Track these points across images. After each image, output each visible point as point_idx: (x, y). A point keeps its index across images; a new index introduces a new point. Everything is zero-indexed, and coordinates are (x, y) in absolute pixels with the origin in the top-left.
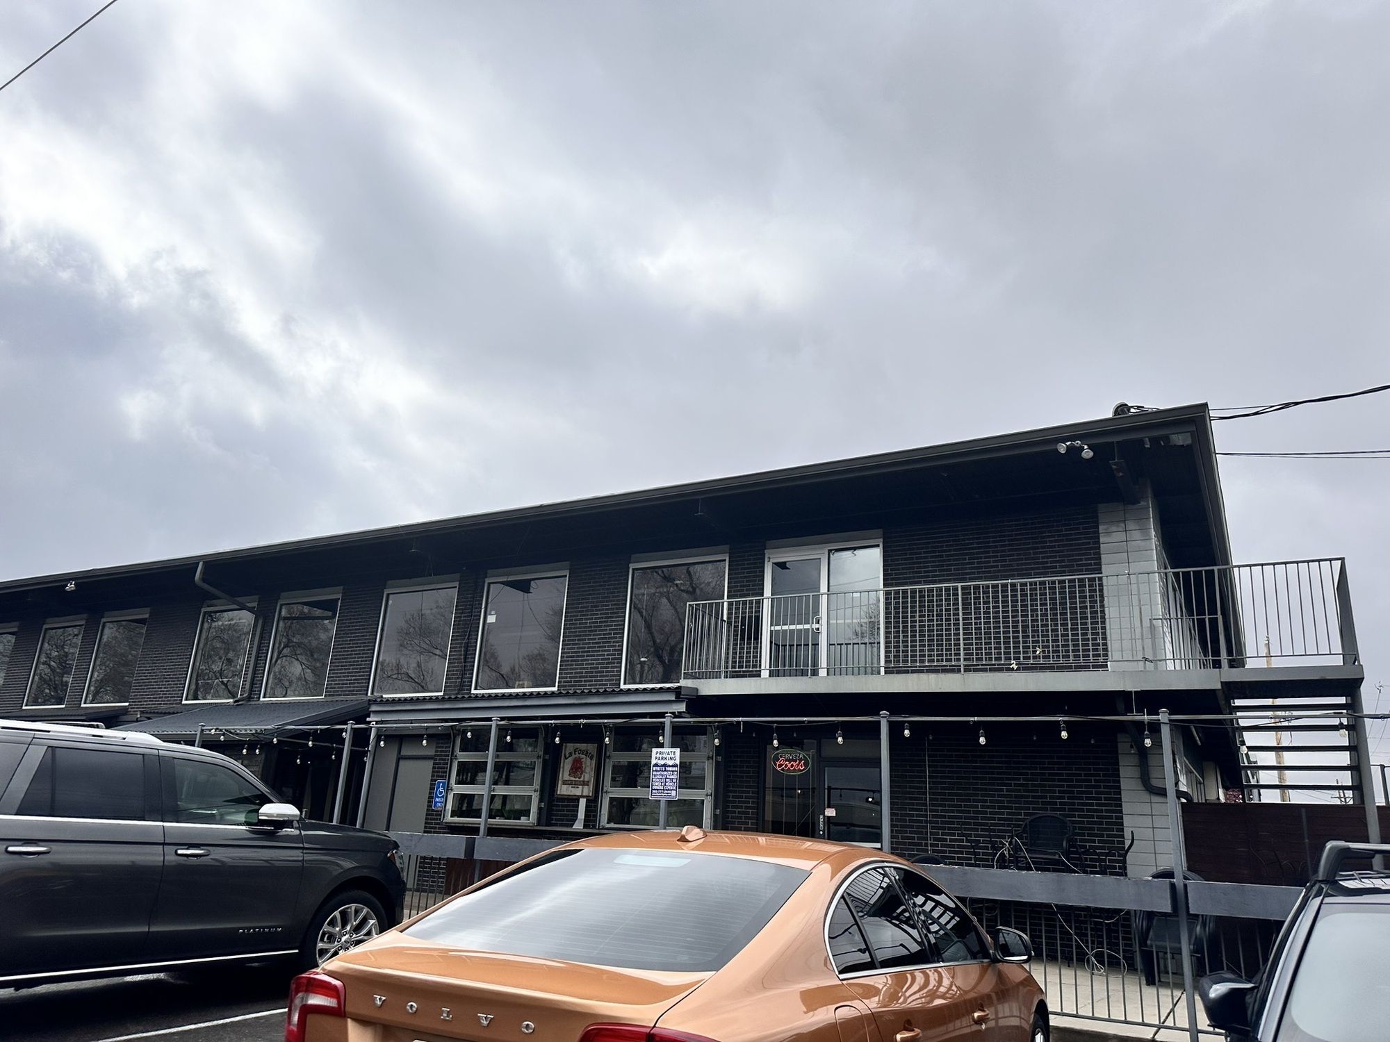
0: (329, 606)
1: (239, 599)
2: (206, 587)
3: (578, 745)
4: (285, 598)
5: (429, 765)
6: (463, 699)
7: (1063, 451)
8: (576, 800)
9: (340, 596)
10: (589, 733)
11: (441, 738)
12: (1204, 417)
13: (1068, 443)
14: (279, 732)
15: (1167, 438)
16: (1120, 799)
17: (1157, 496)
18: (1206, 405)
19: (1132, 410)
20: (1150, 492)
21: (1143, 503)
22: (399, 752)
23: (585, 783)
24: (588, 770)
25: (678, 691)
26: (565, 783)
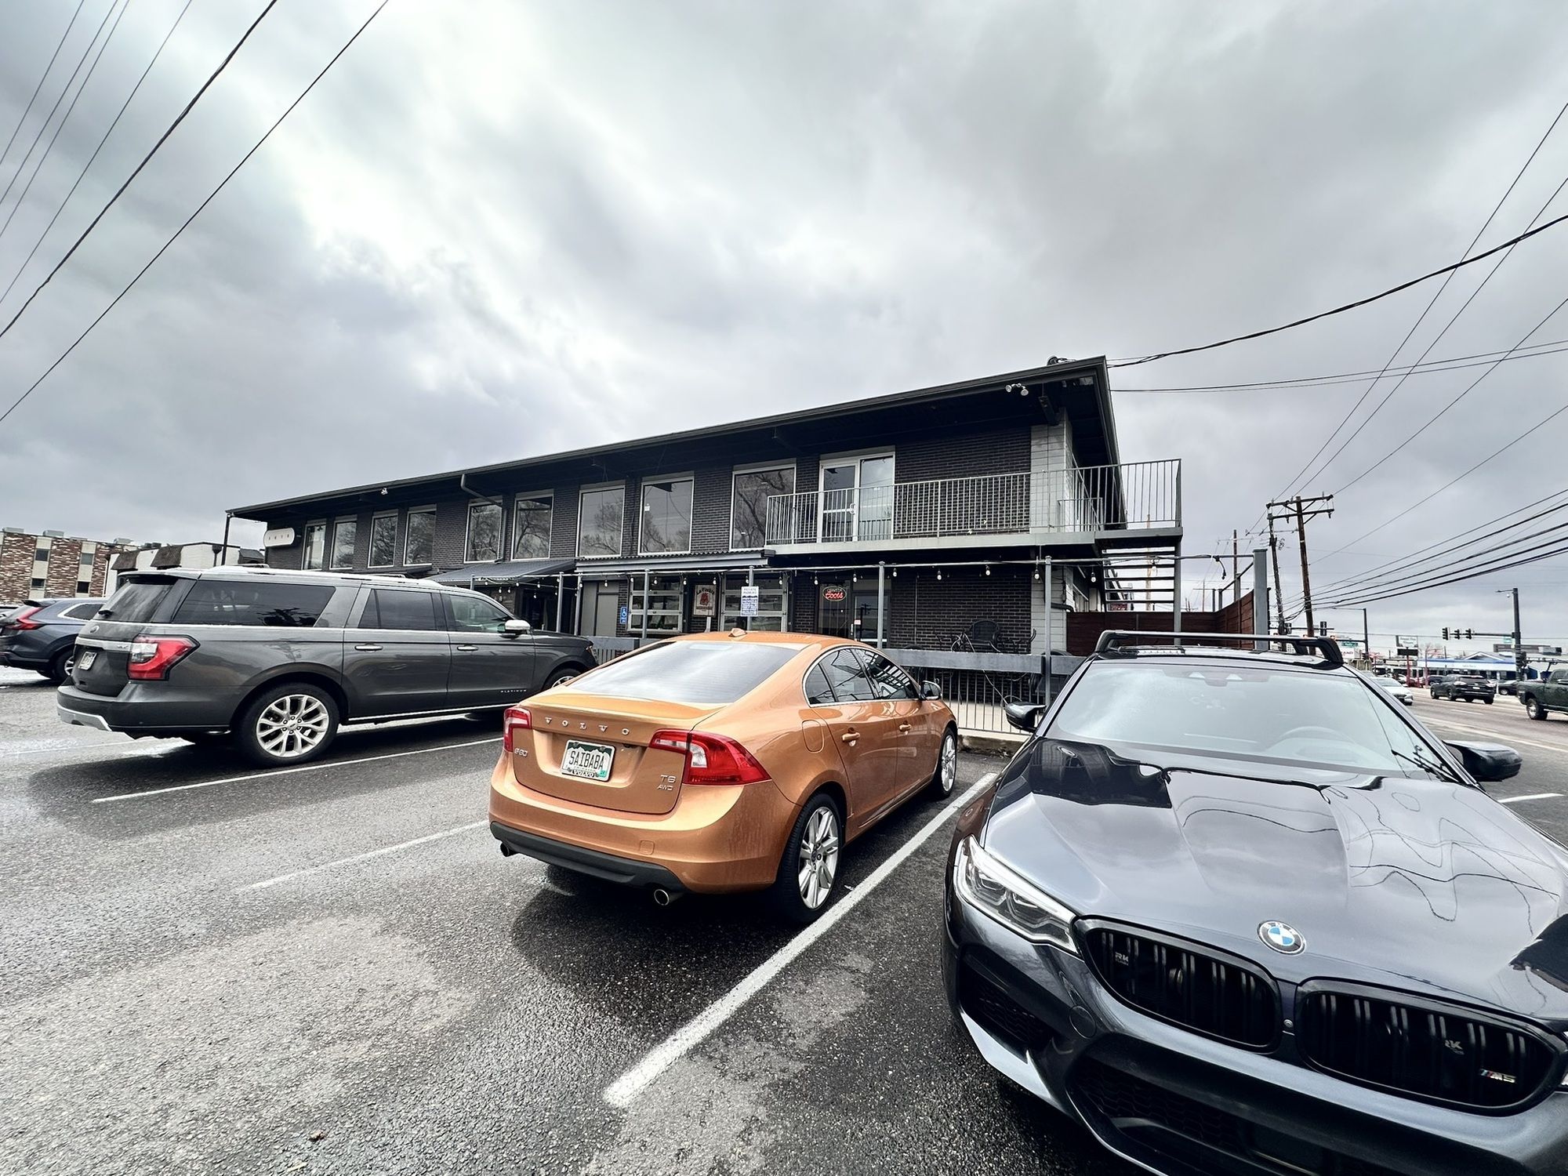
0: (547, 501)
1: (490, 498)
2: (468, 490)
3: (704, 586)
4: (519, 497)
5: (616, 599)
6: (631, 559)
7: (1009, 391)
8: (704, 618)
9: (552, 495)
10: (706, 578)
11: (622, 582)
12: (1102, 365)
13: (1013, 385)
14: (520, 579)
15: (1078, 380)
16: (1030, 611)
17: (1071, 419)
18: (1104, 357)
19: (1059, 361)
20: (1065, 417)
21: (1060, 425)
22: (598, 591)
23: (710, 608)
24: (711, 600)
25: (762, 553)
26: (697, 608)
